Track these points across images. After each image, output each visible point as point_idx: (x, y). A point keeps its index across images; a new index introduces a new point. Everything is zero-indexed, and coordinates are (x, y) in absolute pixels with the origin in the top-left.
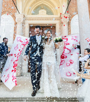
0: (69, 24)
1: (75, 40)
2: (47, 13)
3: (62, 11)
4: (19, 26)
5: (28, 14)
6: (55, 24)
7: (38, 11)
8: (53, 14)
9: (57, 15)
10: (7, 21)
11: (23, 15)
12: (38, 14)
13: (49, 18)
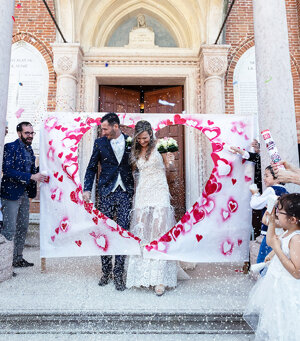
0: (228, 77)
1: (240, 134)
2: (158, 42)
3: (206, 35)
4: (65, 85)
5: (94, 45)
6: (184, 79)
7: (127, 33)
8: (176, 46)
9: (190, 47)
10: (25, 66)
11: (77, 49)
12: (128, 43)
13: (163, 59)
